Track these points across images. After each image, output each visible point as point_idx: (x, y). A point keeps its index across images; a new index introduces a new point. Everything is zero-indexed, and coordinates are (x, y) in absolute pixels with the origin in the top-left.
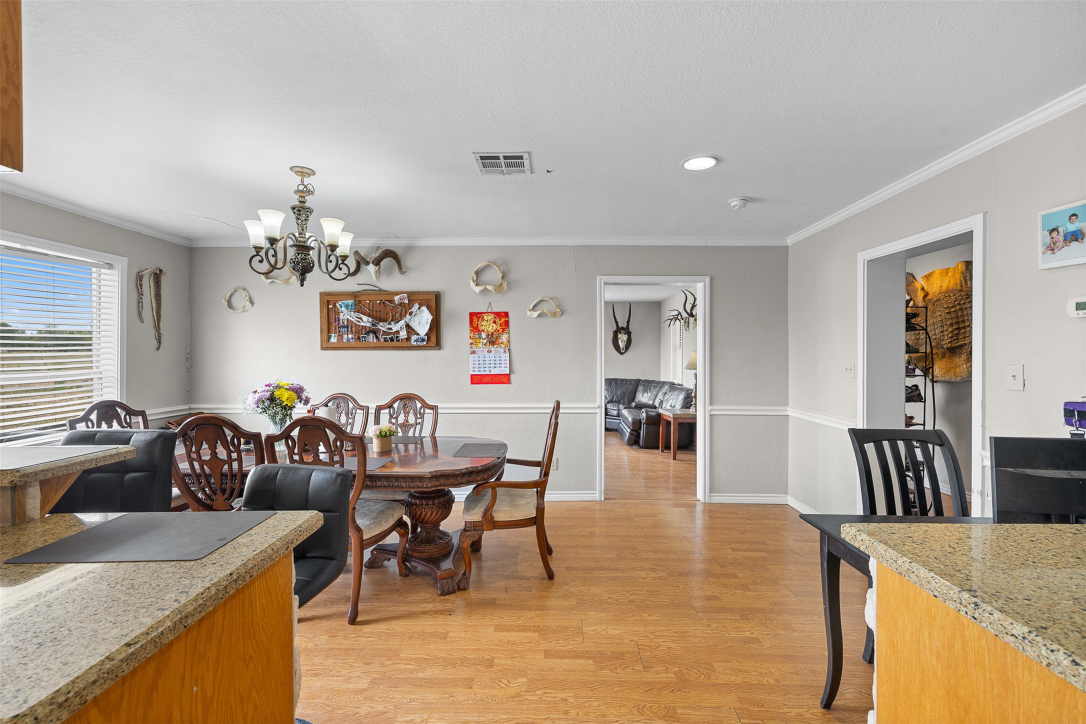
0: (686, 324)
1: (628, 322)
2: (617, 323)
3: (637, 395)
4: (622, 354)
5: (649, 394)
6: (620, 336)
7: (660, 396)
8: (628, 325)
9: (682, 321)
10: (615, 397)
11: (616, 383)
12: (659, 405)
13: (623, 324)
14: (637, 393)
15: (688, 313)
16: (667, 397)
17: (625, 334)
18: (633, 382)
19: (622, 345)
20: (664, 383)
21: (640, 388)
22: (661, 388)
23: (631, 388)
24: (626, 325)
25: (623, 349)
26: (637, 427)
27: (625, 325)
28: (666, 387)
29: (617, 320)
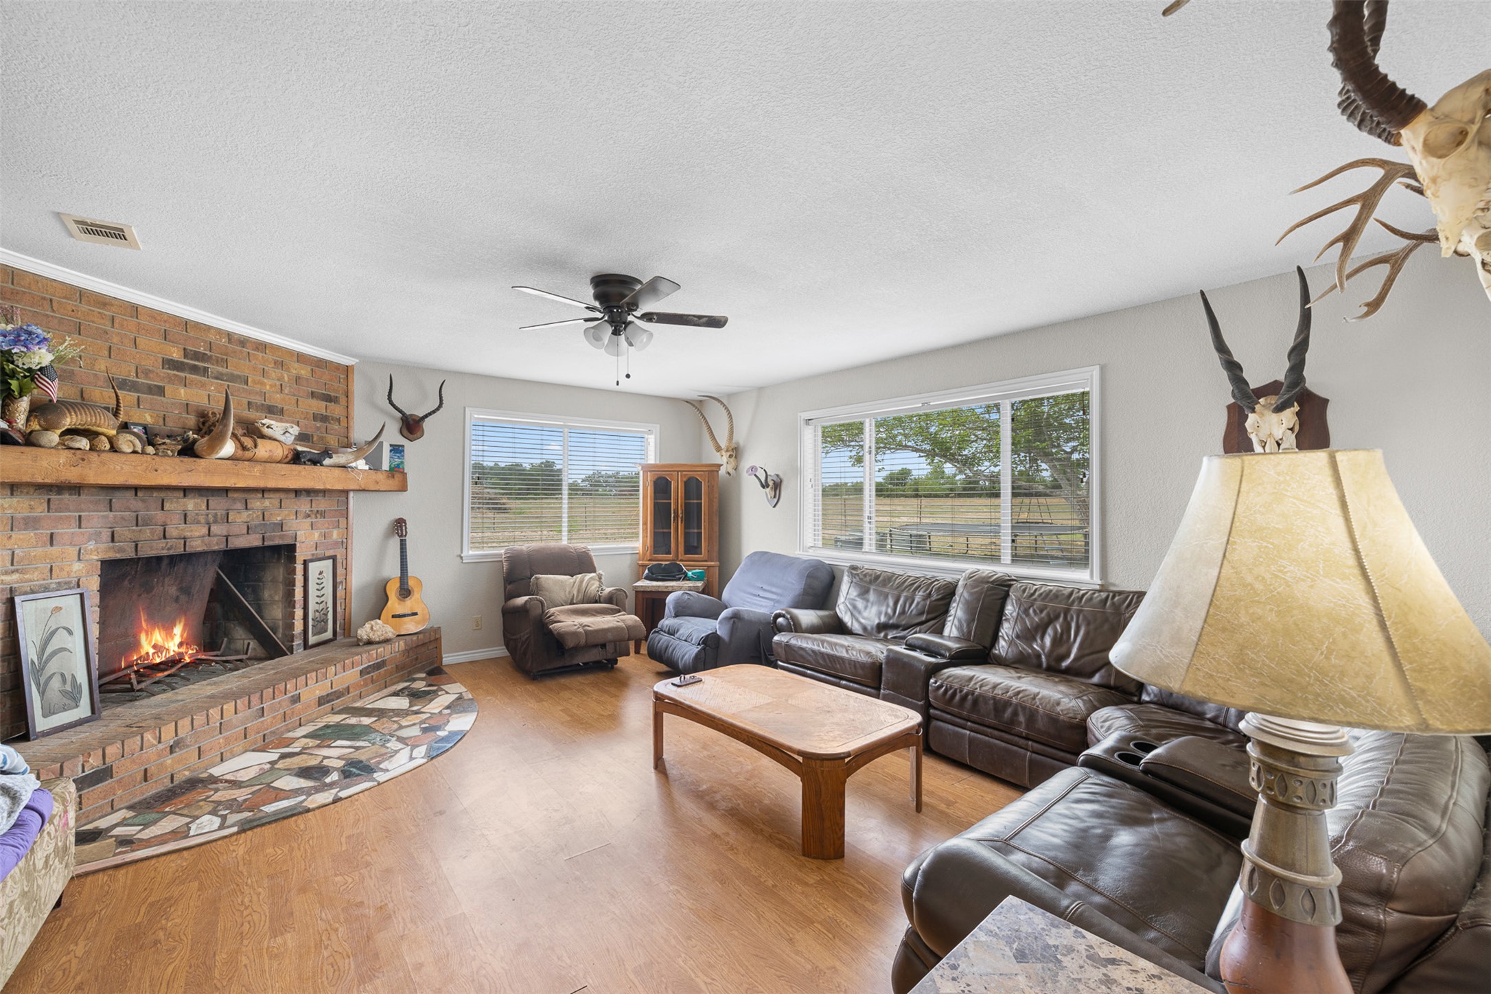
1: (1299, 351)
2: (1233, 368)
8: (1298, 367)
13: (1266, 368)
17: (1279, 409)
29: (1236, 358)
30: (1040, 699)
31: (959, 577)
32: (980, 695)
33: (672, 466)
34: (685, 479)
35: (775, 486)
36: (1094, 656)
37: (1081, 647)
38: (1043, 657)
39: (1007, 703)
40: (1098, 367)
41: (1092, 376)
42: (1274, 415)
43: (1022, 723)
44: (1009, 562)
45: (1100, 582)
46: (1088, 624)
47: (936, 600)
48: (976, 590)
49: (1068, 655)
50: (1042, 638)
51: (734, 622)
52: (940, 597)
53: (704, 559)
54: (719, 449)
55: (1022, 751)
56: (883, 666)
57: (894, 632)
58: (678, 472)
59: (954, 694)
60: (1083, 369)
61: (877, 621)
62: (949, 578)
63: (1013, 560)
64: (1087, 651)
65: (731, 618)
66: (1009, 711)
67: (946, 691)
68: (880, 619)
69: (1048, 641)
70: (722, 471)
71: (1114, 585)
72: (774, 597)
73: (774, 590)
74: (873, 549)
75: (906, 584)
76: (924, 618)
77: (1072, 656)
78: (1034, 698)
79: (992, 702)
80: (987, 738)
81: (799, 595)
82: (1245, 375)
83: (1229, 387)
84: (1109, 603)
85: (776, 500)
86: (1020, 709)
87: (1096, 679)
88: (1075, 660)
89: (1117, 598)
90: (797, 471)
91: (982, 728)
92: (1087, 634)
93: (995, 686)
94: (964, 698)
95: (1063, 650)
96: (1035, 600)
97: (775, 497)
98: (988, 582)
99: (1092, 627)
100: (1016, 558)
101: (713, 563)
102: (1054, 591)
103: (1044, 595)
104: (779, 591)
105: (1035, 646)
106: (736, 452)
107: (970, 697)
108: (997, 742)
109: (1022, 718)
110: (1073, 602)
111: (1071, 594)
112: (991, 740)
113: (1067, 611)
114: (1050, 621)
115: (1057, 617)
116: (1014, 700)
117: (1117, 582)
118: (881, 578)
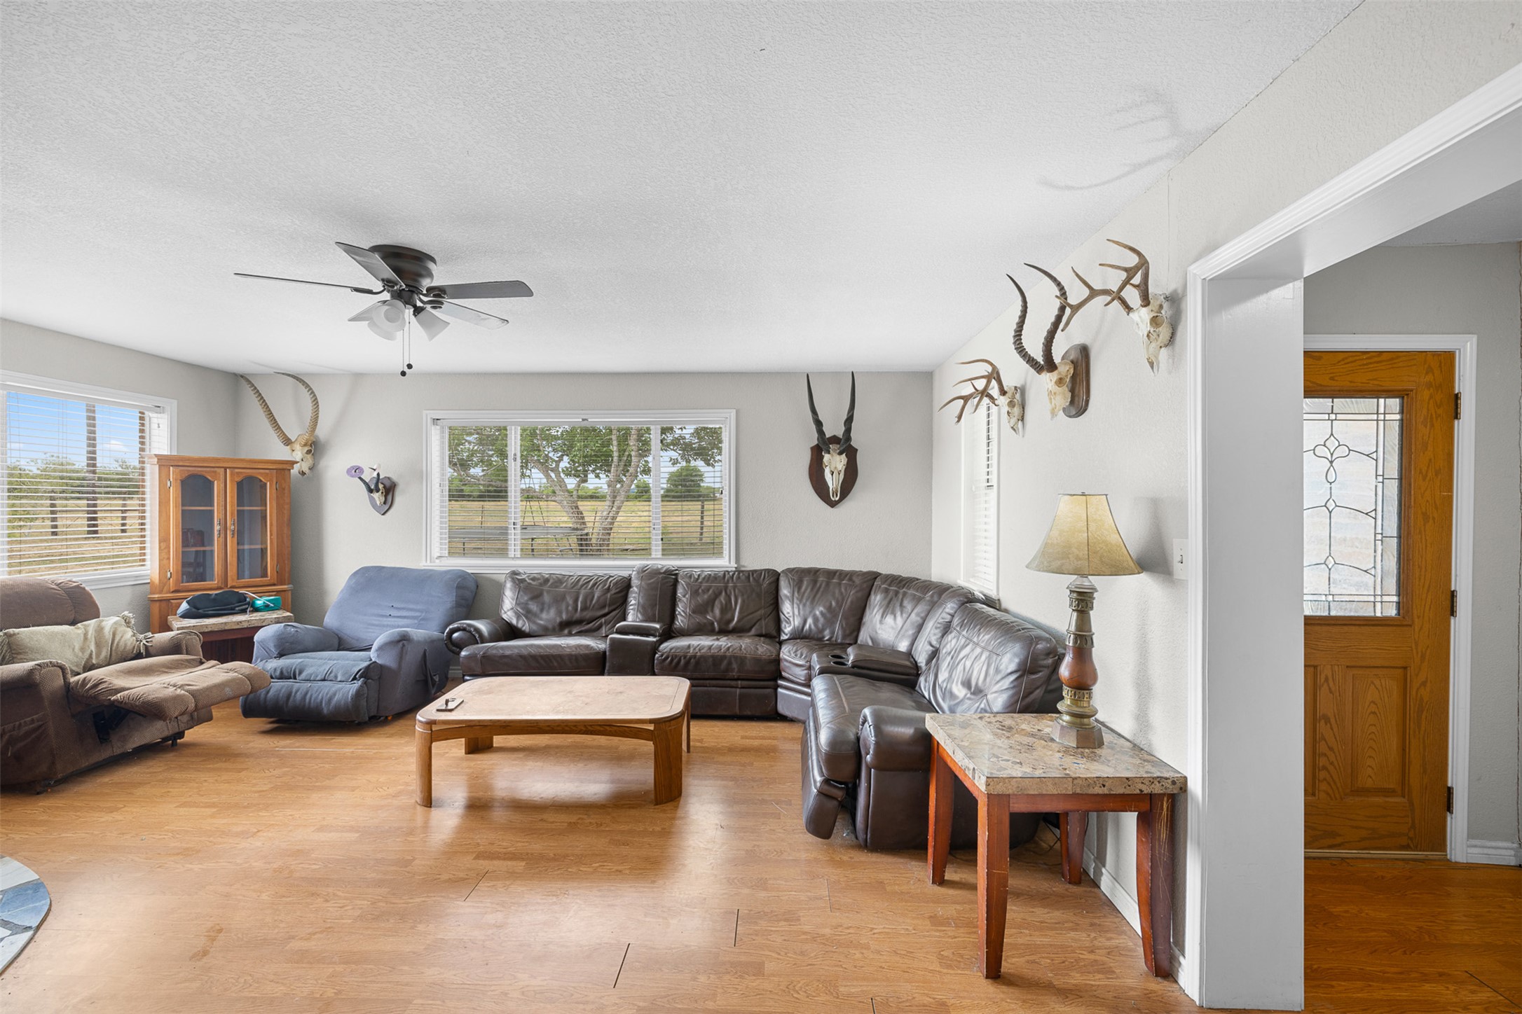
0: (1016, 410)
1: (849, 421)
2: (819, 424)
3: (867, 618)
4: (833, 504)
5: (900, 620)
6: (827, 457)
7: (931, 632)
8: (848, 430)
9: (1003, 401)
10: (810, 621)
11: (815, 582)
12: (929, 661)
13: (834, 428)
14: (868, 612)
15: (1031, 361)
16: (951, 642)
17: (840, 453)
18: (857, 581)
19: (833, 481)
20: (942, 591)
21: (876, 599)
22: (933, 606)
23: (852, 595)
24: (843, 429)
25: (835, 493)
26: (847, 771)
27: (840, 432)
28: (950, 606)
29: (820, 419)
30: (745, 649)
31: (631, 572)
32: (702, 657)
33: (217, 460)
34: (238, 479)
35: (385, 490)
36: (751, 616)
37: (740, 613)
38: (716, 624)
39: (723, 657)
40: (735, 410)
41: (730, 416)
42: (838, 456)
43: (734, 669)
44: (660, 556)
45: (736, 566)
46: (743, 595)
47: (615, 594)
48: (652, 580)
49: (733, 619)
50: (712, 611)
51: (404, 645)
52: (617, 590)
53: (272, 582)
54: (287, 442)
55: (734, 689)
56: (607, 653)
57: (578, 628)
58: (225, 469)
59: (680, 660)
60: (725, 410)
61: (558, 620)
62: (625, 574)
63: (663, 555)
64: (745, 614)
65: (399, 641)
66: (725, 662)
67: (672, 660)
68: (561, 617)
69: (717, 612)
70: (295, 471)
71: (744, 566)
72: (417, 614)
73: (411, 606)
74: (518, 554)
75: (581, 583)
76: (606, 610)
77: (736, 619)
78: (741, 650)
79: (711, 659)
80: (706, 688)
81: (452, 608)
82: (824, 429)
83: (816, 435)
84: (751, 579)
85: (386, 507)
86: (733, 660)
87: (753, 631)
88: (738, 621)
89: (755, 575)
90: (420, 475)
91: (701, 682)
92: (743, 601)
93: (710, 647)
94: (687, 663)
95: (728, 616)
96: (701, 583)
97: (385, 503)
98: (661, 573)
99: (745, 597)
100: (666, 552)
101: (286, 587)
102: (712, 575)
103: (706, 578)
104: (419, 607)
105: (708, 617)
106: (315, 448)
107: (692, 660)
108: (714, 688)
109: (735, 666)
110: (728, 581)
111: (724, 575)
112: (709, 689)
113: (726, 588)
114: (717, 595)
115: (720, 593)
116: (727, 654)
117: (746, 565)
118: (551, 581)
